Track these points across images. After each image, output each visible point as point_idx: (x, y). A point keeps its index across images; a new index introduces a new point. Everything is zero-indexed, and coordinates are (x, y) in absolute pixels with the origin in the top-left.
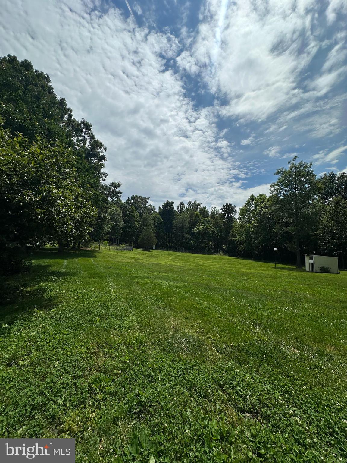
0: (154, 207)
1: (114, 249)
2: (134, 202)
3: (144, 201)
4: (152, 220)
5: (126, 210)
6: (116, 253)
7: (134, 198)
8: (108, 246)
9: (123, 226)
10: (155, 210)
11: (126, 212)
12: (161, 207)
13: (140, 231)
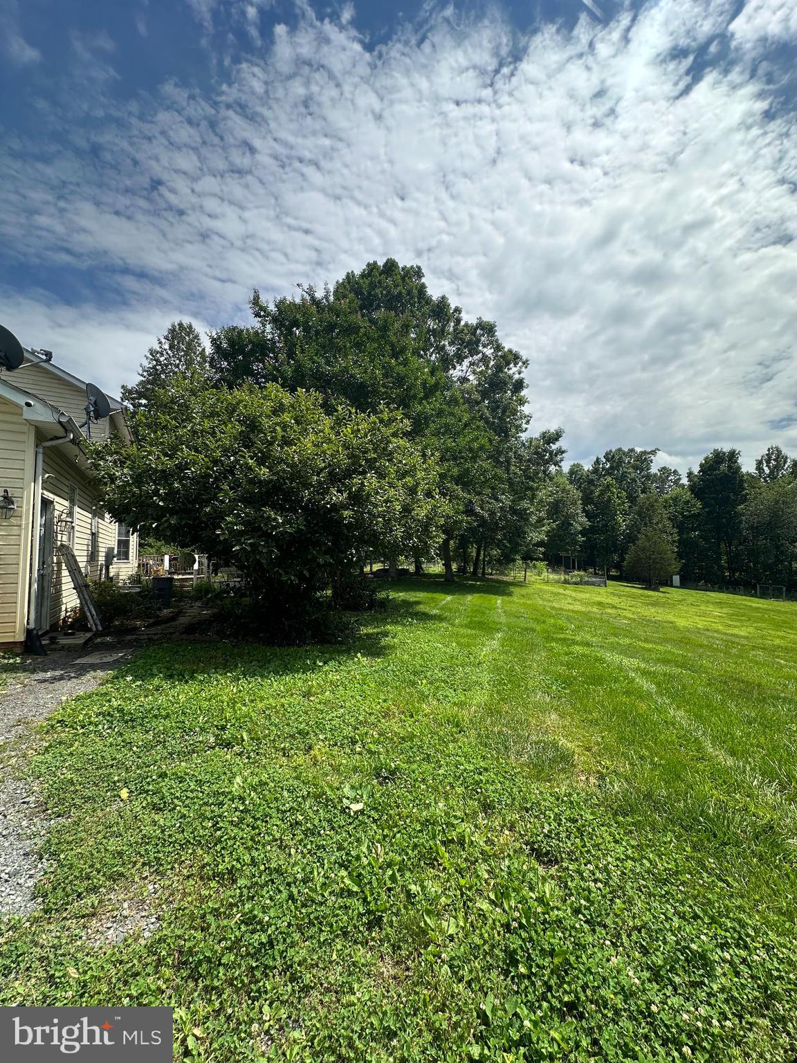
0: (675, 472)
1: (558, 582)
2: (611, 467)
3: (642, 460)
4: (665, 507)
5: (593, 488)
6: (561, 591)
7: (613, 456)
8: (545, 574)
9: (584, 528)
10: (680, 479)
11: (592, 492)
12: (696, 470)
13: (631, 538)
